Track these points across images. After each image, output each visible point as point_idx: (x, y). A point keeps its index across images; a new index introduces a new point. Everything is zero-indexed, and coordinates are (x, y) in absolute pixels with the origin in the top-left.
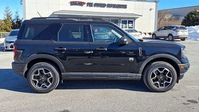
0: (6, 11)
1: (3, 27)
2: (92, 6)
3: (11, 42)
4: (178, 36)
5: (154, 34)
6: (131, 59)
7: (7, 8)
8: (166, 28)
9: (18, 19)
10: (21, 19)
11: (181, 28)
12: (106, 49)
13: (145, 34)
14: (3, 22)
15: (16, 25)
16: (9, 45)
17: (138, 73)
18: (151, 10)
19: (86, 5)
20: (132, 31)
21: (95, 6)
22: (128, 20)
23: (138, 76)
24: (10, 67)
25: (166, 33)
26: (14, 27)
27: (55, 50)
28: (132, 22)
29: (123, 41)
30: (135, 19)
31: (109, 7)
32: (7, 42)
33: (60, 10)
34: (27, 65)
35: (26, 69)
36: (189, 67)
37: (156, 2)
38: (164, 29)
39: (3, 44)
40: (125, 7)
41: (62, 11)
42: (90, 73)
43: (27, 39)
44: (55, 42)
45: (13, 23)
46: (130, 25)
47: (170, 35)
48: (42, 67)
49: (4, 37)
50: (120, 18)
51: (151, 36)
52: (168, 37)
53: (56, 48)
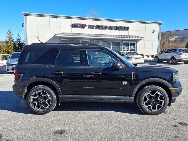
0: (8, 34)
1: (5, 49)
2: (93, 28)
3: (12, 65)
4: (181, 59)
5: (156, 57)
6: (125, 83)
7: (9, 31)
8: (169, 51)
9: (19, 41)
10: (22, 41)
11: (184, 51)
12: (101, 73)
13: (148, 56)
14: (5, 44)
15: (18, 47)
16: (11, 67)
17: (131, 96)
18: (154, 32)
19: (87, 27)
20: (133, 54)
21: (96, 29)
22: (130, 42)
23: (131, 99)
24: (11, 89)
25: (168, 56)
26: (16, 49)
27: (52, 74)
28: (134, 44)
29: (117, 66)
30: (137, 41)
31: (111, 29)
32: (8, 64)
33: (62, 32)
34: (26, 87)
35: (26, 91)
36: (181, 91)
37: (159, 23)
38: (167, 52)
39: (4, 66)
40: (127, 29)
41: (63, 33)
42: (86, 96)
43: (27, 63)
44: (53, 66)
45: (15, 46)
46: (132, 47)
47: (173, 57)
48: (40, 90)
49: (6, 59)
50: (122, 40)
51: (154, 58)
52: (171, 60)
53: (54, 72)
